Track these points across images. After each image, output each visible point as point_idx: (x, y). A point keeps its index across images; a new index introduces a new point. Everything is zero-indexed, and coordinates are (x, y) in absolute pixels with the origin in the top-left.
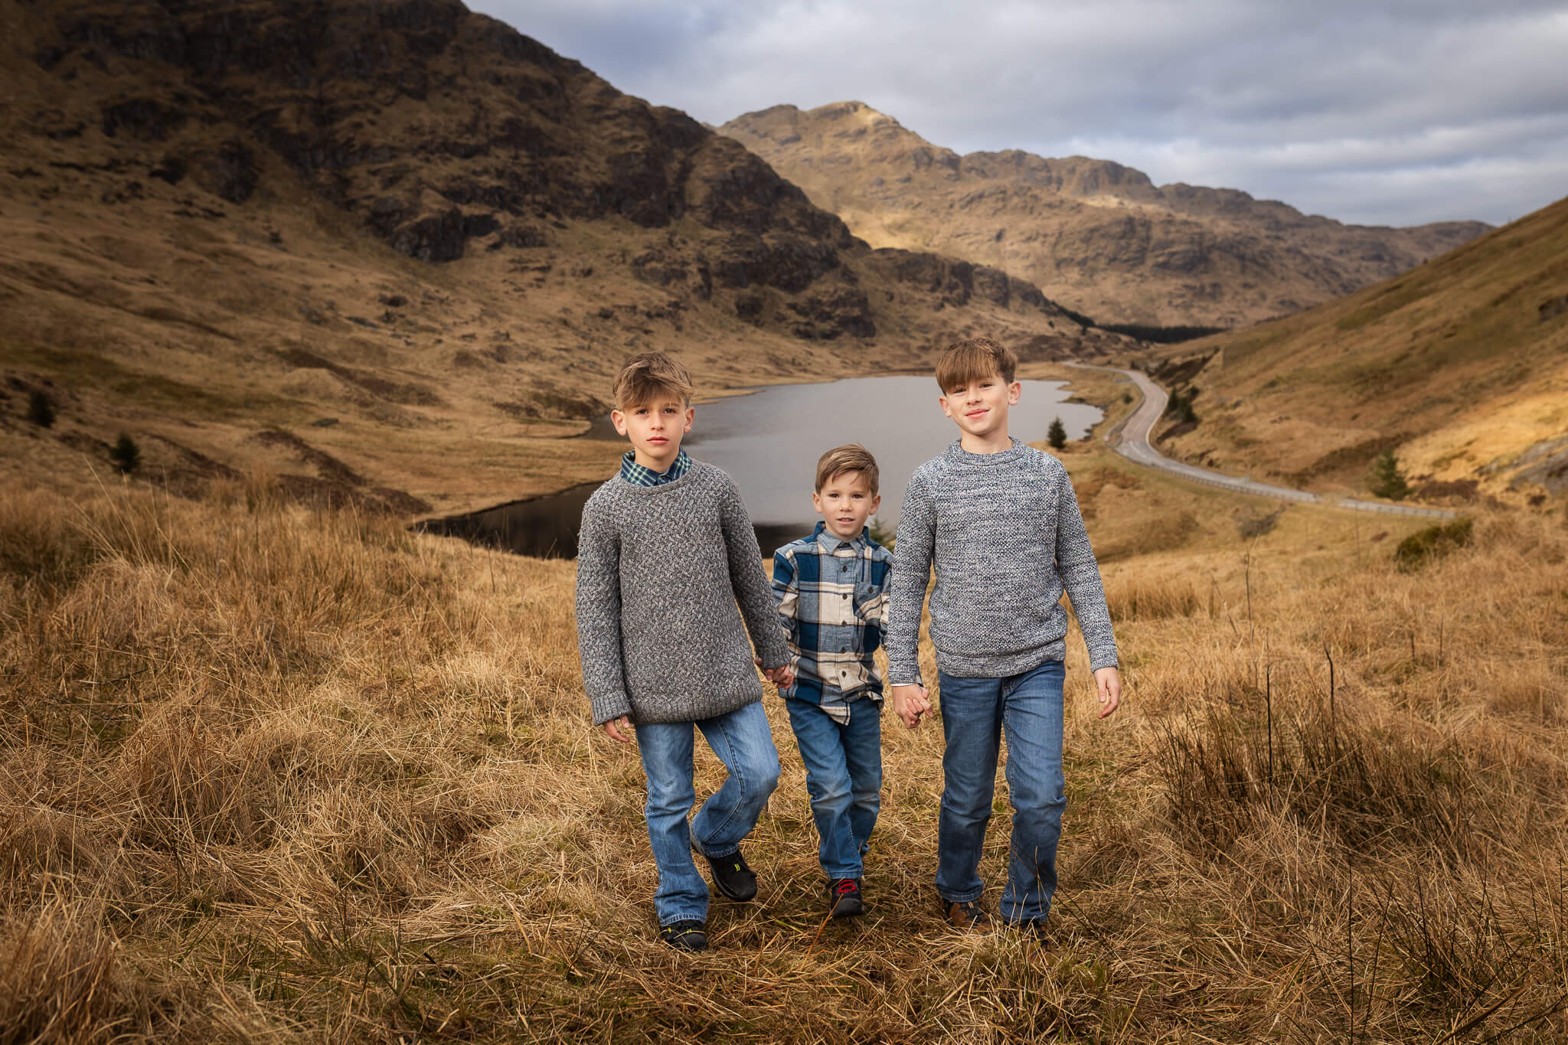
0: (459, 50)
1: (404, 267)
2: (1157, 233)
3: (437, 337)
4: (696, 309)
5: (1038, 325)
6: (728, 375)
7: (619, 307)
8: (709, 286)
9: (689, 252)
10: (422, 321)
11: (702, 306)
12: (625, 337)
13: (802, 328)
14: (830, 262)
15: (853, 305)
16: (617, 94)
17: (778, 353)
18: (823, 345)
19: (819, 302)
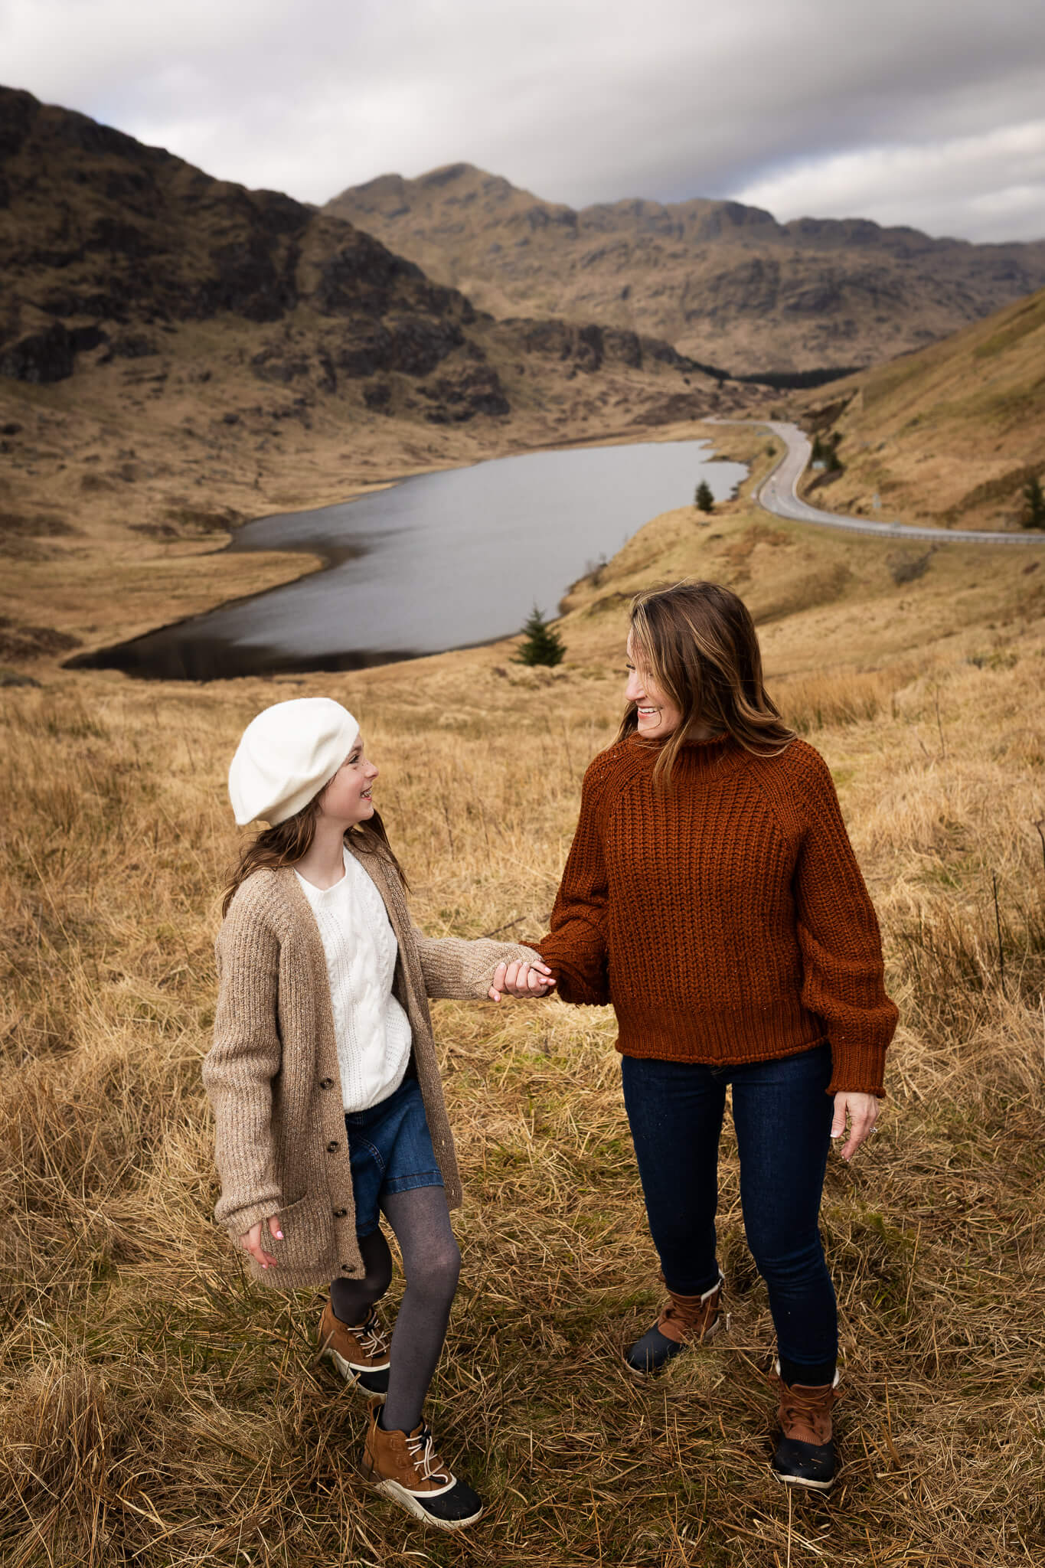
0: (36, 149)
1: (14, 392)
2: (786, 274)
3: (59, 462)
4: (323, 404)
5: (674, 383)
6: (364, 469)
7: (244, 411)
8: (334, 378)
9: (308, 344)
10: (42, 447)
11: (329, 400)
12: (253, 441)
13: (434, 412)
14: (455, 340)
15: (484, 383)
16: (209, 180)
17: (413, 442)
18: (459, 428)
19: (449, 383)
